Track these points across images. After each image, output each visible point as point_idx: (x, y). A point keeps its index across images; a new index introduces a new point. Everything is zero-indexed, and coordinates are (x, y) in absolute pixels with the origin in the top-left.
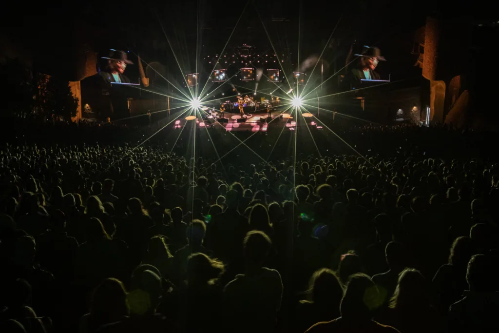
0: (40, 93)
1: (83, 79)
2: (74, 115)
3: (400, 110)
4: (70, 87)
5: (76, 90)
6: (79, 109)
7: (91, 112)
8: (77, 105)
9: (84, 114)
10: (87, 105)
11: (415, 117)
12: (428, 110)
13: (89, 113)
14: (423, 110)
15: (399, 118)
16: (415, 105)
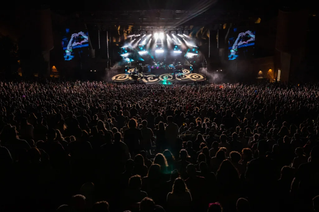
1: (51, 49)
3: (260, 72)
4: (43, 55)
6: (48, 69)
10: (54, 67)
11: (270, 76)
12: (279, 71)
13: (55, 72)
14: (275, 72)
15: (259, 76)
16: (270, 69)
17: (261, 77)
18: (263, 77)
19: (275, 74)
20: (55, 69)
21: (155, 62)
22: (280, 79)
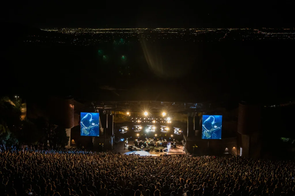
0: (51, 134)
1: (72, 128)
2: (67, 145)
3: (227, 148)
4: (66, 131)
5: (68, 132)
6: (69, 142)
7: (74, 143)
8: (68, 140)
9: (71, 145)
10: (73, 140)
11: (234, 152)
12: (241, 149)
13: (73, 144)
14: (238, 149)
15: (226, 152)
16: (234, 146)
17: (227, 153)
18: (229, 153)
19: (238, 151)
20: (74, 142)
21: (147, 139)
22: (242, 155)
